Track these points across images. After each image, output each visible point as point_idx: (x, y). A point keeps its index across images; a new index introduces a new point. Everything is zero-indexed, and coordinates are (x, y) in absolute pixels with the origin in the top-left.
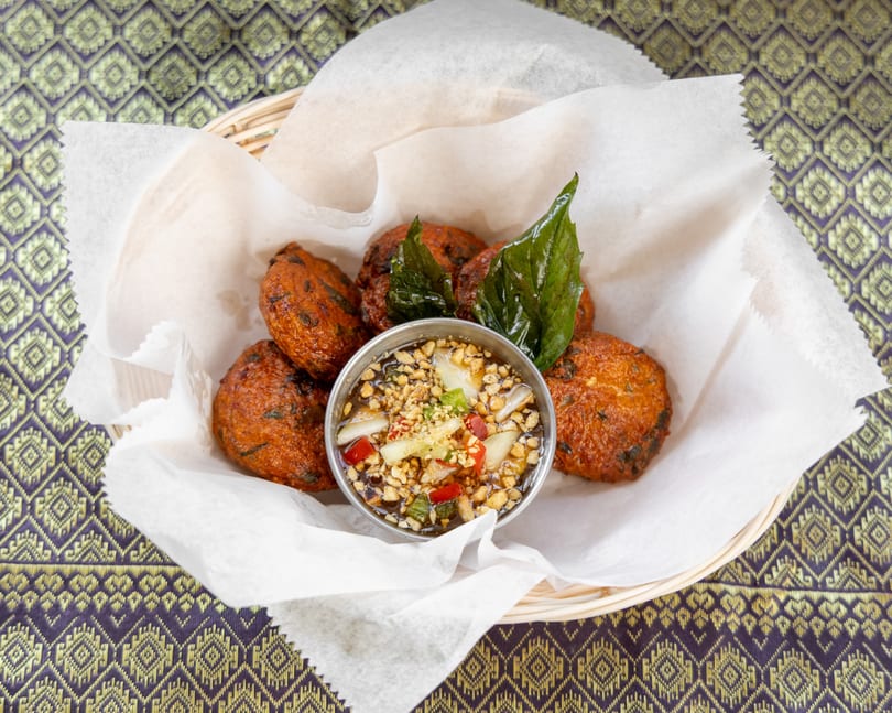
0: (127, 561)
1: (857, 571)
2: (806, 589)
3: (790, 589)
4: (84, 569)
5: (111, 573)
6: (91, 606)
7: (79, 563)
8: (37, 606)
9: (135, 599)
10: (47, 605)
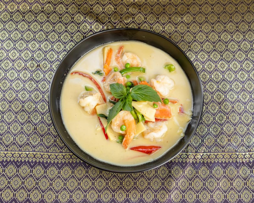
0: (62, 152)
1: (218, 148)
2: (207, 152)
3: (203, 153)
4: (53, 154)
5: (59, 155)
6: (54, 162)
7: (52, 153)
8: (43, 161)
9: (63, 160)
10: (45, 161)
